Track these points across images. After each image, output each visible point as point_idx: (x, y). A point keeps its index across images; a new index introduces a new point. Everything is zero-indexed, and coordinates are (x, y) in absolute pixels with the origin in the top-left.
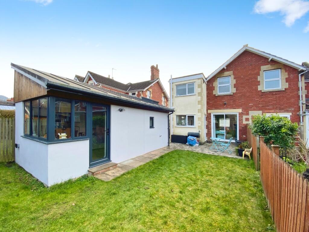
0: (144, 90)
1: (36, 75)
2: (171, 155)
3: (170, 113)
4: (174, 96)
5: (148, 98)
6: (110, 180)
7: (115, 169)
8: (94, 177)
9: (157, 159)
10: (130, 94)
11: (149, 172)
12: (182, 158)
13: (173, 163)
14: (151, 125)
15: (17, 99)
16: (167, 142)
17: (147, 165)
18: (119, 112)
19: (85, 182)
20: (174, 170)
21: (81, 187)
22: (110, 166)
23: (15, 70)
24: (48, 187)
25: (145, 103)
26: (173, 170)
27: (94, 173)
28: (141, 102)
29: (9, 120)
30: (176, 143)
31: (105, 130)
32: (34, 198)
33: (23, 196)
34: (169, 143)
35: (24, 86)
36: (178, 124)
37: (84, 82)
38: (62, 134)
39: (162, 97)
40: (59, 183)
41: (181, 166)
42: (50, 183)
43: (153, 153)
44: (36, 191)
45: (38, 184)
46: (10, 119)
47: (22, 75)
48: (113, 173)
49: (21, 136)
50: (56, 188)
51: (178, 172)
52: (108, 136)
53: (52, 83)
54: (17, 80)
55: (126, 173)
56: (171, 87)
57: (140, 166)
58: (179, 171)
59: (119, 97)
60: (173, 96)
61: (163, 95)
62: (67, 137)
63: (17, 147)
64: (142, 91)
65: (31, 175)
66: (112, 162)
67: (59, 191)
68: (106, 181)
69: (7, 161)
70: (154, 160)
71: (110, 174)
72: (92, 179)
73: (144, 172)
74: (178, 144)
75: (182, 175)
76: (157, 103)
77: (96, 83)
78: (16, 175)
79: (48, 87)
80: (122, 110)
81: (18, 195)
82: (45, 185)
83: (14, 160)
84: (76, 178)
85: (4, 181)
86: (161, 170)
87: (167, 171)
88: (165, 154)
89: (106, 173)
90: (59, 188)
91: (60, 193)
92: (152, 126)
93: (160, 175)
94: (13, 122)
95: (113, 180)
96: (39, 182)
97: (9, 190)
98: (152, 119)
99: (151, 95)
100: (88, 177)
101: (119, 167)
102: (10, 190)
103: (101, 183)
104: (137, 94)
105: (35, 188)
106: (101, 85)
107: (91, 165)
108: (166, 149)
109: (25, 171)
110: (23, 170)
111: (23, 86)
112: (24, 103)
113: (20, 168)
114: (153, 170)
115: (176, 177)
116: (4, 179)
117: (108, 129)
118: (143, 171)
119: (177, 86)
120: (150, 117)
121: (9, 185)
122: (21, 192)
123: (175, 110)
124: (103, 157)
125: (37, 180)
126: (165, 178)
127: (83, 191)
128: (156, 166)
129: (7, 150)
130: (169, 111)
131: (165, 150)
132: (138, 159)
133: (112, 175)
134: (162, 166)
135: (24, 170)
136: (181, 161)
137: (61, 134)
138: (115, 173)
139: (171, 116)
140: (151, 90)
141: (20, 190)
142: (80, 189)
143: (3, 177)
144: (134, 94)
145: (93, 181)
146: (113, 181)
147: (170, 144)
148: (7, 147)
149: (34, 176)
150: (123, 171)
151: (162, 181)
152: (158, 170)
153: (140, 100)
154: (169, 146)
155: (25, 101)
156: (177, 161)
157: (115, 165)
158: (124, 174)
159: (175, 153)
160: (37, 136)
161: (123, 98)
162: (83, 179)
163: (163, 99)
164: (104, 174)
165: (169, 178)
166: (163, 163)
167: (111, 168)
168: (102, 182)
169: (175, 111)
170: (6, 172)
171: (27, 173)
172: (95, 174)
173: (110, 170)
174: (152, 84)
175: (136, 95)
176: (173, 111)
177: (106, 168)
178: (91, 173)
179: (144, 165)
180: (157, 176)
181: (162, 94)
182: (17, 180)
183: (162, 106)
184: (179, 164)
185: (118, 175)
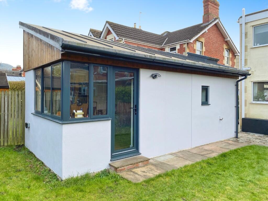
0: (191, 41)
1: (49, 34)
2: (241, 153)
3: (240, 78)
4: (249, 48)
5: (198, 53)
6: (139, 182)
7: (146, 167)
8: (118, 174)
9: (215, 158)
10: (167, 50)
11: (202, 177)
12: (264, 161)
13: (245, 167)
14: (204, 100)
15: (27, 67)
16: (234, 129)
17: (197, 166)
18: (151, 79)
19: (106, 180)
20: (248, 179)
21: (101, 185)
22: (139, 160)
23: (24, 30)
24: (62, 180)
25: (194, 63)
26: (246, 180)
27: (117, 168)
28: (187, 60)
29: (18, 93)
30: (251, 134)
31: (132, 107)
32: (47, 192)
33: (35, 189)
34: (237, 132)
35: (35, 50)
36: (256, 98)
37: (101, 38)
38: (78, 111)
39: (223, 51)
40: (75, 176)
41: (262, 175)
42: (65, 175)
43: (206, 148)
44: (48, 185)
45: (51, 175)
46: (20, 92)
47: (32, 36)
48: (144, 172)
49: (32, 114)
50: (71, 182)
51: (256, 184)
52: (135, 116)
53: (67, 43)
54: (27, 42)
55: (164, 175)
56: (243, 32)
57: (185, 167)
58: (258, 183)
59: (152, 55)
60: (246, 47)
61: (225, 47)
62: (84, 115)
63: (27, 127)
64: (188, 43)
65: (43, 163)
66: (141, 155)
67: (75, 187)
68: (134, 181)
69: (16, 144)
70: (208, 159)
71: (140, 173)
72: (115, 177)
73: (192, 176)
74: (257, 135)
75: (264, 190)
76: (216, 61)
77: (117, 38)
78: (26, 162)
79: (62, 48)
80: (156, 75)
81: (29, 187)
82: (58, 177)
83: (23, 144)
84: (94, 173)
85: (14, 168)
86: (224, 176)
87: (234, 180)
88: (230, 151)
89: (134, 170)
90: (75, 183)
91: (77, 190)
92: (205, 102)
93: (221, 184)
94: (23, 96)
95: (145, 181)
96: (52, 173)
97: (19, 179)
98: (205, 89)
99: (204, 48)
100: (109, 172)
101: (153, 164)
102: (21, 179)
103: (128, 184)
104: (179, 48)
105: (48, 180)
106: (124, 40)
107: (113, 157)
108: (231, 142)
109: (36, 158)
110: (33, 156)
111: (33, 50)
112: (34, 72)
113: (30, 153)
114: (208, 175)
115: (252, 191)
116: (13, 166)
117: (136, 106)
118: (191, 174)
119: (255, 27)
120: (202, 86)
121: (19, 173)
122: (33, 184)
123: (250, 73)
124: (128, 147)
125: (50, 170)
126: (232, 191)
127: (103, 191)
128: (213, 169)
129: (17, 130)
130: (237, 74)
131: (230, 144)
132: (181, 156)
133: (142, 175)
134: (224, 171)
135: (35, 156)
136: (262, 166)
137: (76, 112)
138: (146, 173)
139: (242, 84)
140: (203, 40)
141: (32, 181)
142: (101, 188)
143: (13, 163)
144: (174, 49)
145: (116, 179)
146: (144, 184)
147: (239, 135)
148: (17, 127)
149: (46, 165)
150: (159, 172)
151: (225, 196)
152: (217, 176)
153: (185, 58)
154: (237, 137)
155: (35, 69)
156: (254, 166)
157: (147, 161)
158: (160, 176)
159: (250, 151)
160: (50, 114)
161: (159, 56)
162: (103, 175)
163: (226, 54)
164: (131, 171)
165: (240, 191)
166: (226, 165)
167: (140, 164)
168: (128, 182)
169: (250, 75)
170: (15, 158)
171: (38, 160)
172: (119, 170)
173: (139, 167)
174: (206, 30)
175: (177, 51)
176: (245, 75)
177: (133, 163)
178: (113, 169)
179: (192, 165)
180: (217, 185)
181: (224, 45)
182: (27, 168)
183: (224, 65)
184: (258, 170)
185: (151, 175)
